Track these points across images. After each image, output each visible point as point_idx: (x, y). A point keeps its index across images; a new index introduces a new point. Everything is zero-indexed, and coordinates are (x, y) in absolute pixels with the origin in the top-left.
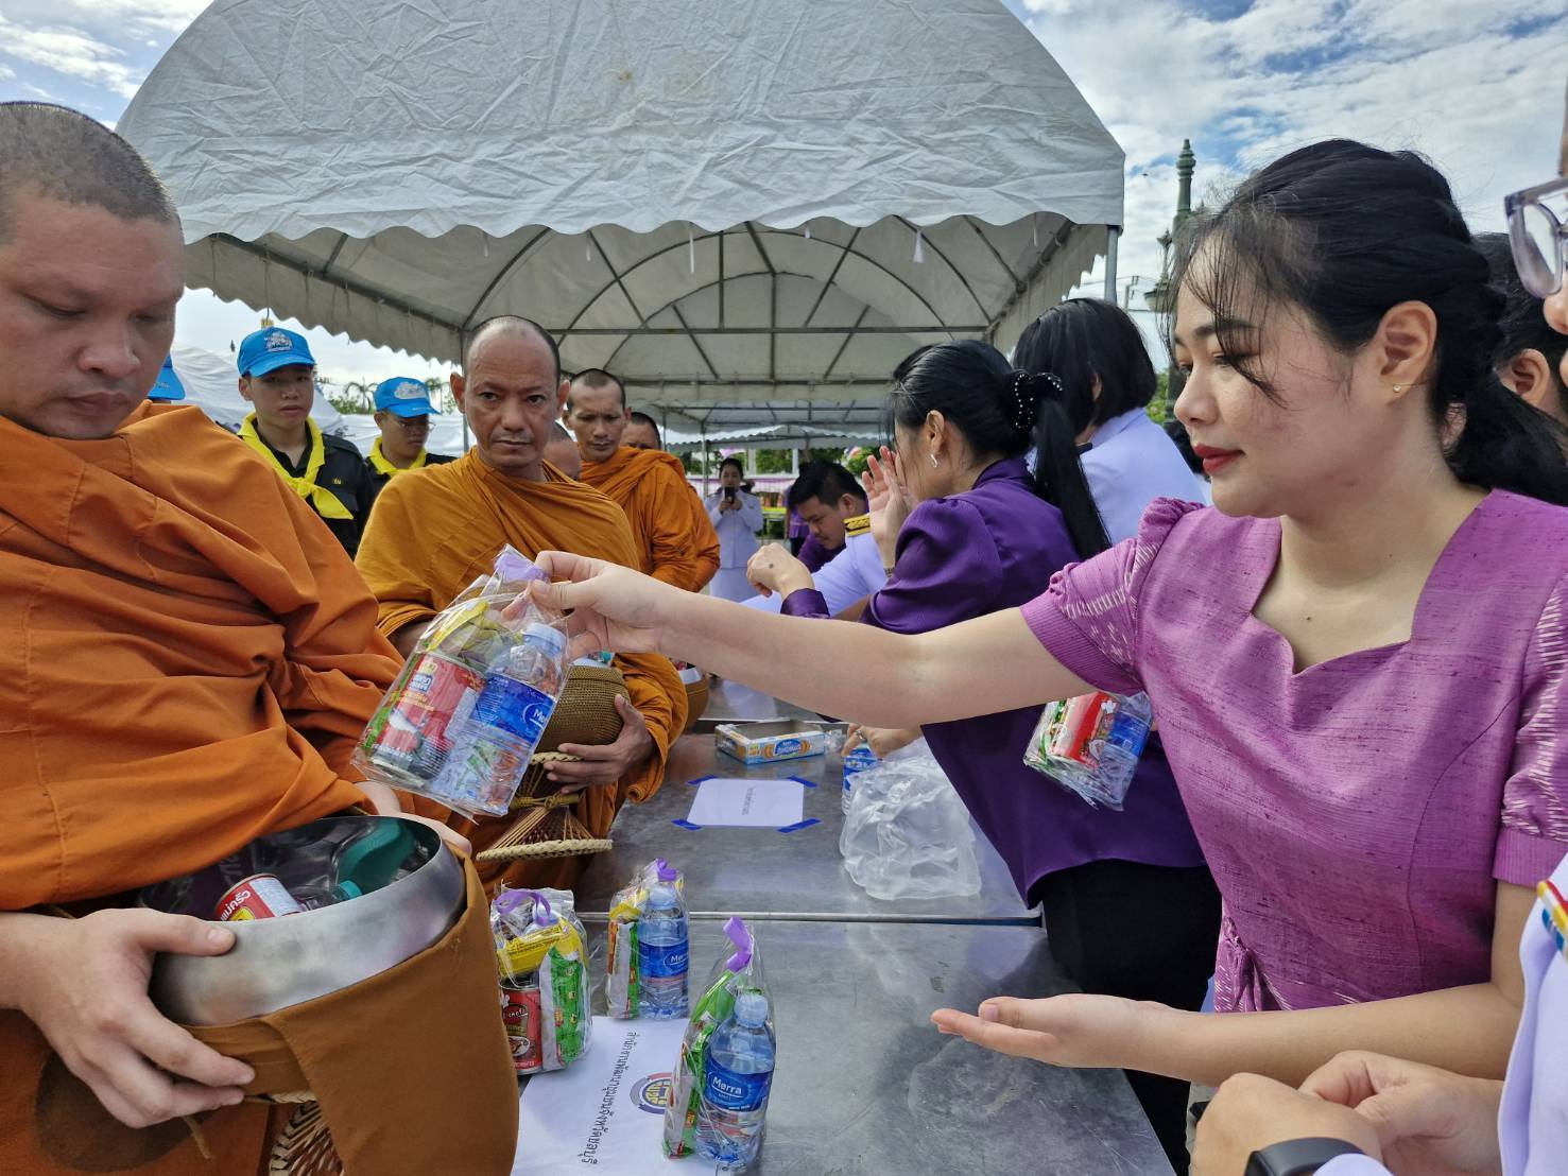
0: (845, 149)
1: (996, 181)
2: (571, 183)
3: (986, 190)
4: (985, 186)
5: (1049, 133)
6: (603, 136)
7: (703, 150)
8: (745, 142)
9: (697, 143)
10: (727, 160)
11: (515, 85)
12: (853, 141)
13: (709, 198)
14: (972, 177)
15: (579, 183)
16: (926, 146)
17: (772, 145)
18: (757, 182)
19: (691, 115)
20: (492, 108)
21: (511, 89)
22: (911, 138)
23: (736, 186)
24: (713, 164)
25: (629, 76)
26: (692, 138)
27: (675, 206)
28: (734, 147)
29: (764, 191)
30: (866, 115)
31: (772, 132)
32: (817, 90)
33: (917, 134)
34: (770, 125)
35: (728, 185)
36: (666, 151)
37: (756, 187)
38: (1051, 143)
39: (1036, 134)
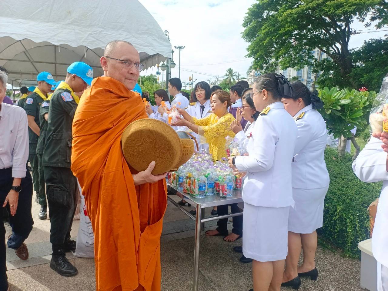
0: (119, 35)
1: (149, 46)
2: (56, 33)
3: (148, 48)
4: (148, 47)
5: (158, 39)
6: (63, 24)
7: (88, 31)
8: (97, 31)
9: (86, 29)
10: (93, 34)
11: (40, 9)
12: (120, 34)
13: (90, 42)
14: (144, 45)
15: (58, 34)
16: (135, 37)
17: (104, 32)
18: (100, 40)
19: (85, 23)
20: (34, 13)
21: (39, 10)
22: (133, 36)
23: (96, 40)
24: (90, 35)
25: (70, 12)
26: (85, 28)
27: (81, 42)
28: (95, 32)
29: (102, 42)
30: (123, 29)
31: (103, 30)
32: (113, 22)
33: (133, 35)
34: (103, 28)
35: (94, 39)
36: (79, 30)
37: (100, 41)
38: (159, 41)
39: (156, 39)
